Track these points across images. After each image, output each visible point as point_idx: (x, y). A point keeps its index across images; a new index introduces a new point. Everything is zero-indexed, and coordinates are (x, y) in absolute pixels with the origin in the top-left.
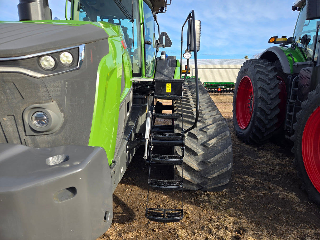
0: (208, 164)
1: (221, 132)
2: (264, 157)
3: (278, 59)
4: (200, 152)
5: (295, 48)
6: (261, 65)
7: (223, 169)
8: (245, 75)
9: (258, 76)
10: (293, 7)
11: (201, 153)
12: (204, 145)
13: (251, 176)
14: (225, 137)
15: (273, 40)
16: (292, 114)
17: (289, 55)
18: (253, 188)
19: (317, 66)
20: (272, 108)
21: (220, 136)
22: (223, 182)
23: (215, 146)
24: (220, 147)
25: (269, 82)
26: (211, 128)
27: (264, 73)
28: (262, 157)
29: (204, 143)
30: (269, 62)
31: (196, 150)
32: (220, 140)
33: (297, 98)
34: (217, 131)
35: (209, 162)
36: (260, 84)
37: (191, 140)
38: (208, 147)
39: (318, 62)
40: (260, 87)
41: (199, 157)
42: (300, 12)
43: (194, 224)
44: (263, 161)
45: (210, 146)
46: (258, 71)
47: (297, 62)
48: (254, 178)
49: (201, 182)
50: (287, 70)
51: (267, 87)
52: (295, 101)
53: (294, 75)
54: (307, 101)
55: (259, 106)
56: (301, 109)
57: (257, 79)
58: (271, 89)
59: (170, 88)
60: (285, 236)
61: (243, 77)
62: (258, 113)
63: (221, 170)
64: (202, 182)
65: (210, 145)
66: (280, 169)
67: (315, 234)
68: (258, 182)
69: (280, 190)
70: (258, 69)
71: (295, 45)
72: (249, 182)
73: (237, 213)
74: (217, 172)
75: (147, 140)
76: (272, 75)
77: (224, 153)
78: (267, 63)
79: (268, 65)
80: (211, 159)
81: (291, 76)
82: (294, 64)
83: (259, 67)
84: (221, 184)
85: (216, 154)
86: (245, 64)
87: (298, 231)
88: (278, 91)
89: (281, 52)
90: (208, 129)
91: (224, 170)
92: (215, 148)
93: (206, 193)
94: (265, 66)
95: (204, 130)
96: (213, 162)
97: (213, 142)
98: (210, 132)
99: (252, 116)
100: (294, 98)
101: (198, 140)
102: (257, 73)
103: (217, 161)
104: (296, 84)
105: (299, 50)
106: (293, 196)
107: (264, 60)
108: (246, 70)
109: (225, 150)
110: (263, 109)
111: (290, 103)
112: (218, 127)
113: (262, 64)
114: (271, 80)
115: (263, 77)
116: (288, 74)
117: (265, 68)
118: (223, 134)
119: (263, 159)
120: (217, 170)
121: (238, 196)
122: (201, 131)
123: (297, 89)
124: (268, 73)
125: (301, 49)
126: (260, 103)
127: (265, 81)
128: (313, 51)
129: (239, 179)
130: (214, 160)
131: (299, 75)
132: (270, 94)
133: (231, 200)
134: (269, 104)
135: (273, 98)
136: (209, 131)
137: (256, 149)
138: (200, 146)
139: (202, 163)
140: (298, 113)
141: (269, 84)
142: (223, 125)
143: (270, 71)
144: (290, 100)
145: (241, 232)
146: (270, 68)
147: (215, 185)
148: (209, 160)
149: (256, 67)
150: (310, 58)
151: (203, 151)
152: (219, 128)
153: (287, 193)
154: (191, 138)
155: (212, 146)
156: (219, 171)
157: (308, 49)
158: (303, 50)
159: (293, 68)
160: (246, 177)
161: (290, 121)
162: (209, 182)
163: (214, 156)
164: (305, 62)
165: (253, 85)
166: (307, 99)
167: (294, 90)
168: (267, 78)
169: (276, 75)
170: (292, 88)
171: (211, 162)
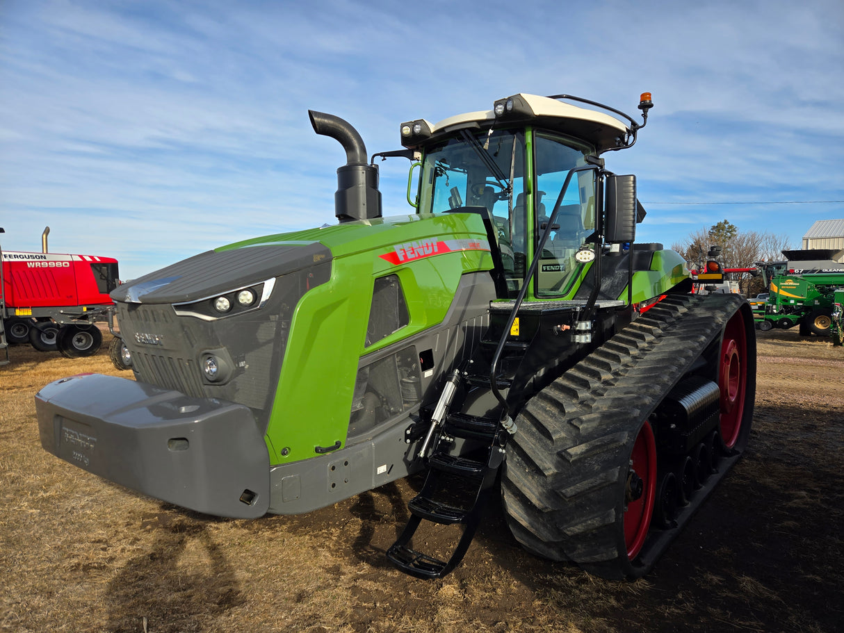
4: (550, 468)
7: (594, 518)
11: (551, 472)
12: (561, 455)
21: (597, 441)
23: (586, 461)
29: (563, 450)
31: (540, 462)
32: (598, 450)
35: (564, 495)
37: (540, 440)
41: (546, 479)
45: (573, 459)
49: (556, 541)
59: (518, 328)
63: (590, 519)
64: (560, 540)
65: (571, 456)
74: (581, 523)
75: (434, 424)
80: (568, 490)
90: (582, 422)
91: (596, 523)
92: (585, 466)
95: (574, 422)
96: (572, 497)
97: (578, 450)
98: (587, 429)
101: (555, 443)
109: (601, 475)
118: (606, 438)
120: (582, 518)
122: (569, 425)
130: (573, 493)
136: (584, 425)
138: (555, 457)
139: (553, 494)
148: (563, 491)
151: (557, 467)
154: (543, 437)
156: (585, 521)
162: (579, 546)
163: (575, 484)
171: (568, 495)
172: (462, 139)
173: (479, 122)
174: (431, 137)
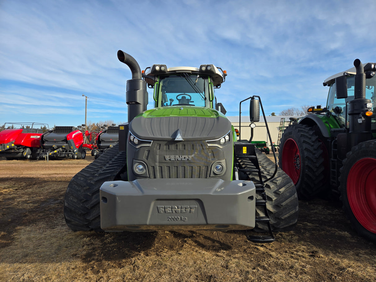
0: (281, 207)
1: (287, 183)
2: (317, 209)
3: (316, 124)
5: (329, 116)
6: (303, 130)
8: (290, 137)
9: (302, 139)
10: (324, 83)
11: (275, 199)
12: (276, 193)
13: (309, 223)
14: (291, 187)
15: (311, 110)
16: (335, 170)
17: (326, 122)
18: (314, 230)
19: (350, 132)
20: (317, 166)
21: (287, 186)
22: (293, 222)
23: (284, 193)
24: (288, 194)
25: (313, 144)
26: (279, 180)
27: (307, 137)
28: (314, 210)
29: (276, 191)
30: (310, 128)
31: (271, 196)
32: (288, 189)
33: (338, 157)
34: (284, 182)
35: (282, 206)
36: (305, 146)
38: (279, 194)
39: (351, 129)
40: (306, 148)
41: (273, 202)
42: (330, 87)
43: (279, 250)
44: (316, 212)
46: (301, 135)
47: (332, 128)
48: (312, 223)
50: (326, 134)
51: (311, 149)
52: (336, 160)
53: (333, 138)
54: (346, 159)
55: (306, 164)
56: (342, 165)
57: (302, 141)
58: (315, 150)
59: (246, 150)
60: (345, 254)
61: (287, 139)
62: (307, 170)
63: (291, 211)
66: (332, 218)
67: (365, 253)
68: (316, 226)
69: (335, 231)
70: (302, 133)
71: (329, 113)
72: (309, 226)
73: (307, 244)
74: (288, 213)
76: (314, 138)
77: (292, 198)
78: (308, 128)
79: (310, 130)
80: (283, 203)
81: (330, 139)
82: (331, 130)
83: (302, 131)
84: (291, 224)
85: (286, 199)
86: (289, 128)
87: (353, 252)
88: (321, 151)
89: (319, 119)
90: (277, 181)
91: (293, 212)
92: (284, 195)
93: (279, 233)
94: (307, 131)
95: (274, 181)
96: (285, 205)
97: (282, 190)
99: (300, 172)
100: (335, 157)
101: (271, 189)
102: (301, 136)
103: (287, 204)
104: (335, 146)
105: (333, 118)
106: (346, 234)
107: (305, 125)
108: (290, 133)
109: (293, 196)
110: (311, 167)
111: (333, 161)
112: (283, 179)
113: (304, 128)
114: (313, 142)
115: (307, 140)
116: (328, 138)
117: (307, 133)
118: (289, 184)
119: (315, 211)
120: (288, 212)
121: (304, 235)
122: (272, 183)
123: (336, 150)
124: (311, 137)
125: (335, 117)
126: (307, 162)
127: (309, 143)
128: (345, 119)
129: (301, 225)
130: (285, 204)
131: (336, 139)
132: (314, 154)
133: (299, 237)
134: (315, 163)
135: (317, 157)
136: (278, 182)
137: (307, 203)
138: (274, 194)
140: (341, 169)
141: (312, 146)
142: (287, 177)
143: (312, 135)
144: (332, 159)
145: (314, 252)
146: (311, 133)
147: (286, 225)
148: (281, 204)
149: (299, 131)
150: (343, 125)
151: (276, 197)
152: (285, 180)
153: (342, 232)
155: (282, 193)
156: (289, 212)
157: (340, 117)
158: (337, 118)
159: (330, 132)
160: (306, 223)
161: (335, 177)
162: (282, 222)
163: (285, 201)
164: (339, 129)
165: (299, 146)
166: (346, 157)
167: (334, 151)
168: (310, 140)
169: (317, 138)
170: (332, 149)
171: (283, 205)
172: (184, 76)
173: (192, 71)
174: (167, 73)
